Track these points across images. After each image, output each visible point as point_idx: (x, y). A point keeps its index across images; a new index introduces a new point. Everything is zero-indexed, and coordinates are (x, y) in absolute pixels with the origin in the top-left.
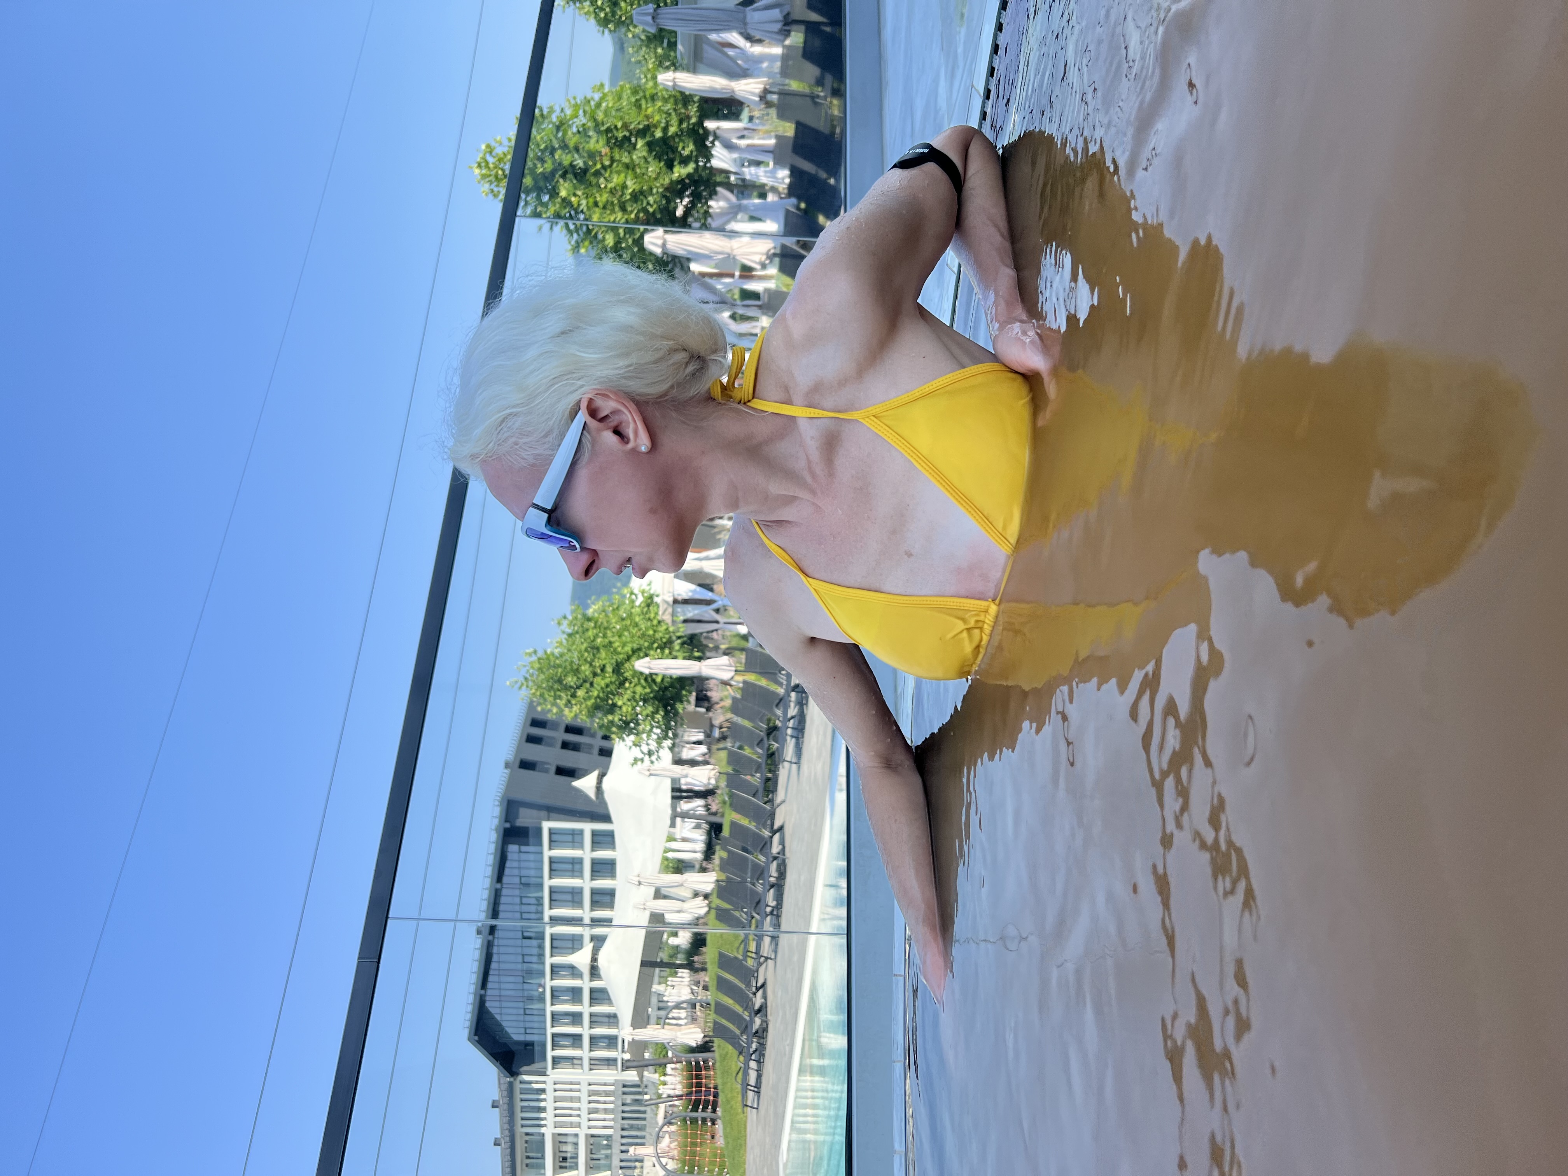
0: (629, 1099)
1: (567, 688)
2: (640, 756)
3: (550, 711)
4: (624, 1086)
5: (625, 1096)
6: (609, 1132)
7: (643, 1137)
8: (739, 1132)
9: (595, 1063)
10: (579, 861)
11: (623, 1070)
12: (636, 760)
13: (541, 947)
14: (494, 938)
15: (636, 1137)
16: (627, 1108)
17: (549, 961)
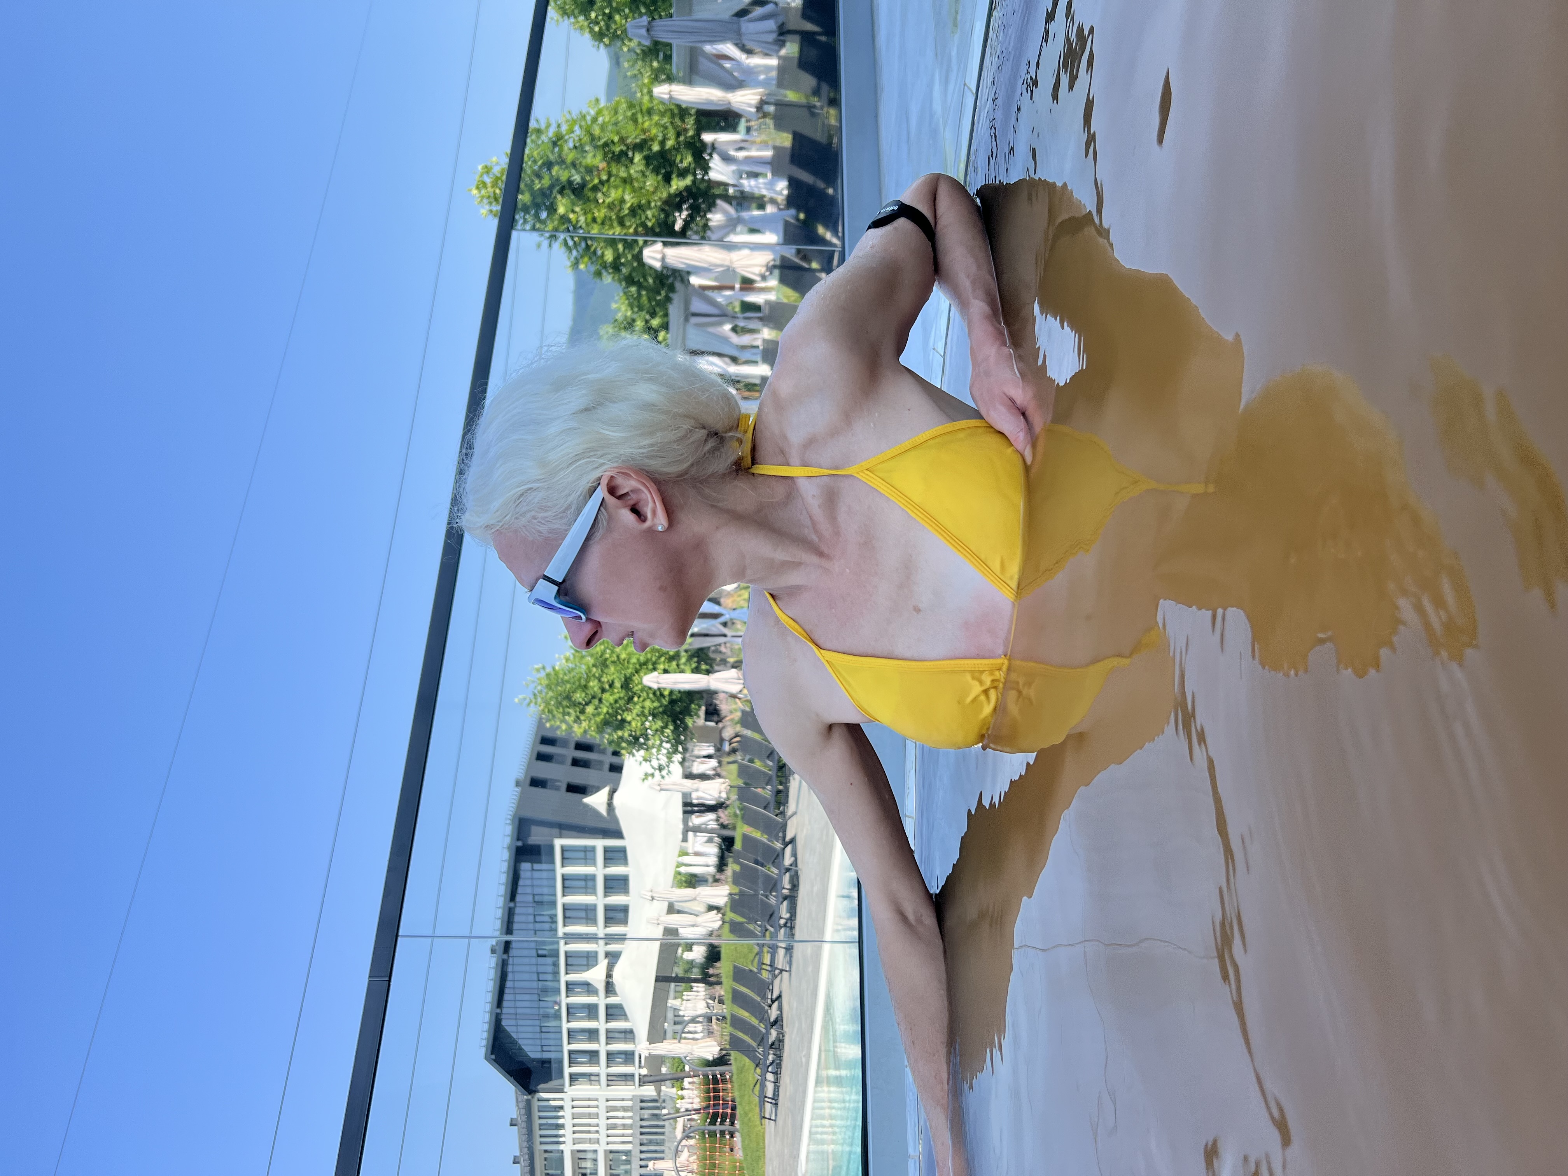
0: (646, 1113)
1: (575, 704)
2: (651, 771)
3: (559, 727)
4: (642, 1101)
5: (643, 1111)
6: (628, 1147)
7: (663, 1152)
8: (758, 1144)
9: (612, 1079)
10: (592, 878)
11: (640, 1085)
12: (646, 775)
13: (556, 965)
14: (508, 957)
15: (656, 1152)
16: (644, 1123)
17: (564, 978)
